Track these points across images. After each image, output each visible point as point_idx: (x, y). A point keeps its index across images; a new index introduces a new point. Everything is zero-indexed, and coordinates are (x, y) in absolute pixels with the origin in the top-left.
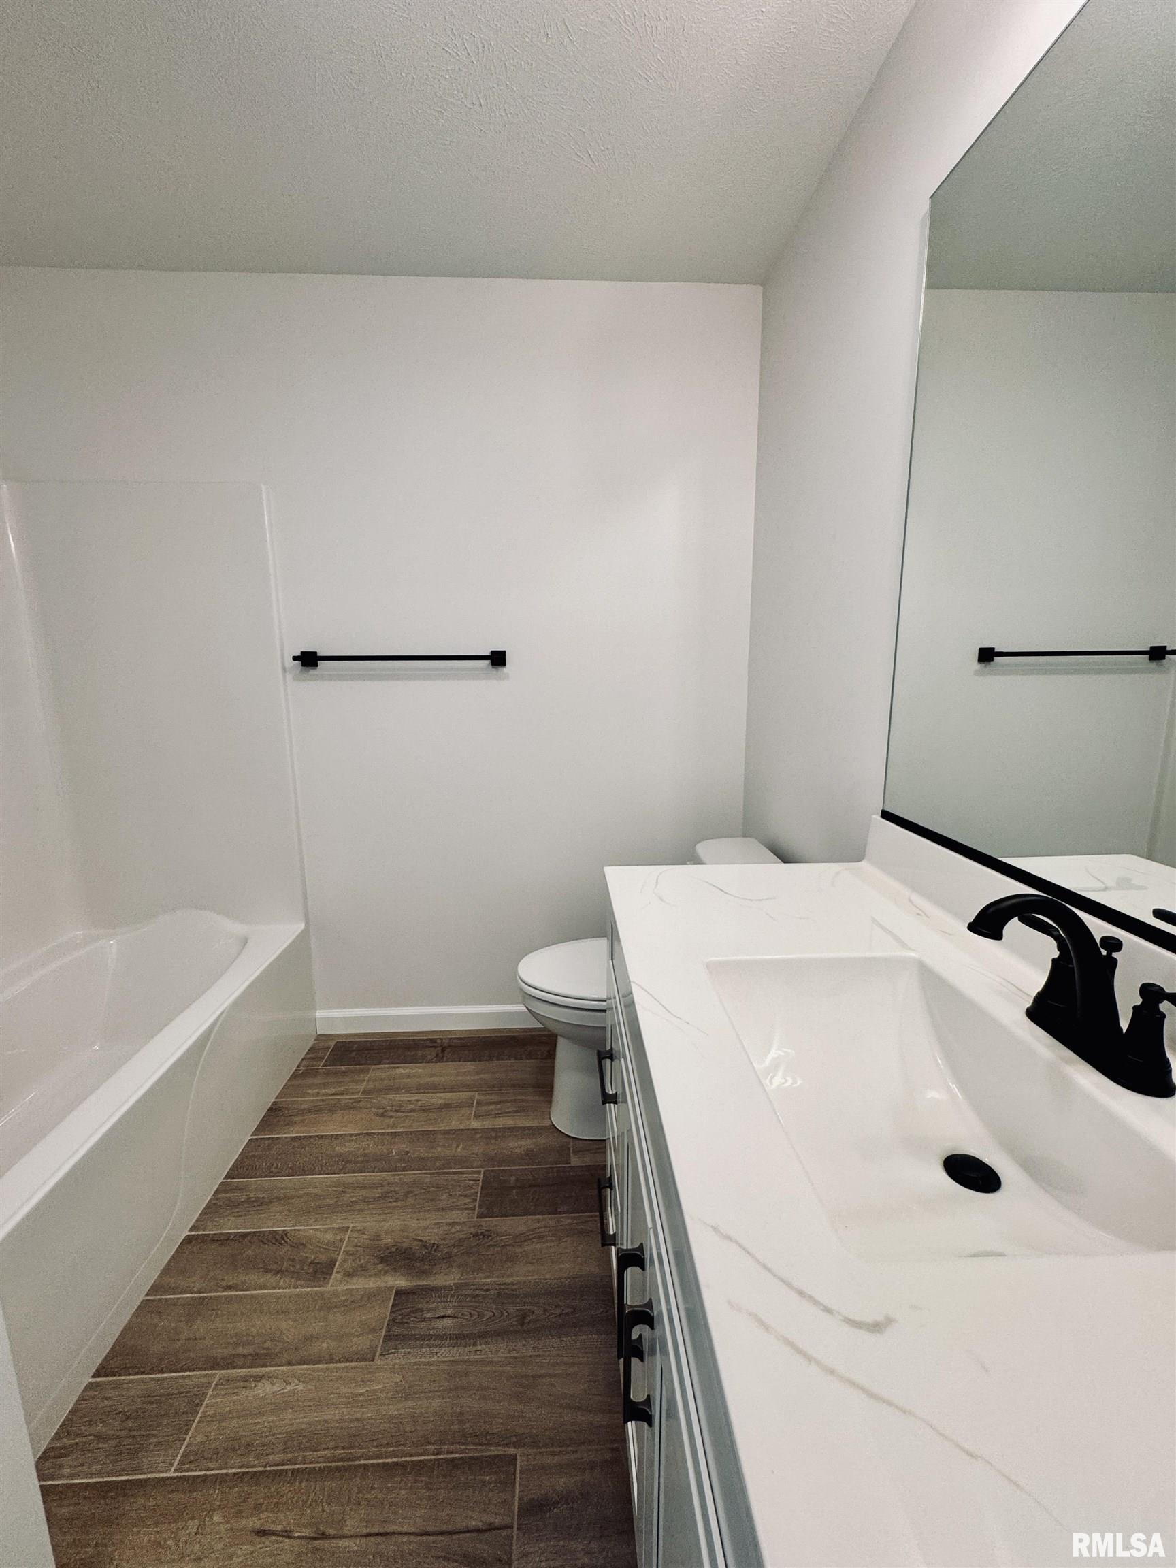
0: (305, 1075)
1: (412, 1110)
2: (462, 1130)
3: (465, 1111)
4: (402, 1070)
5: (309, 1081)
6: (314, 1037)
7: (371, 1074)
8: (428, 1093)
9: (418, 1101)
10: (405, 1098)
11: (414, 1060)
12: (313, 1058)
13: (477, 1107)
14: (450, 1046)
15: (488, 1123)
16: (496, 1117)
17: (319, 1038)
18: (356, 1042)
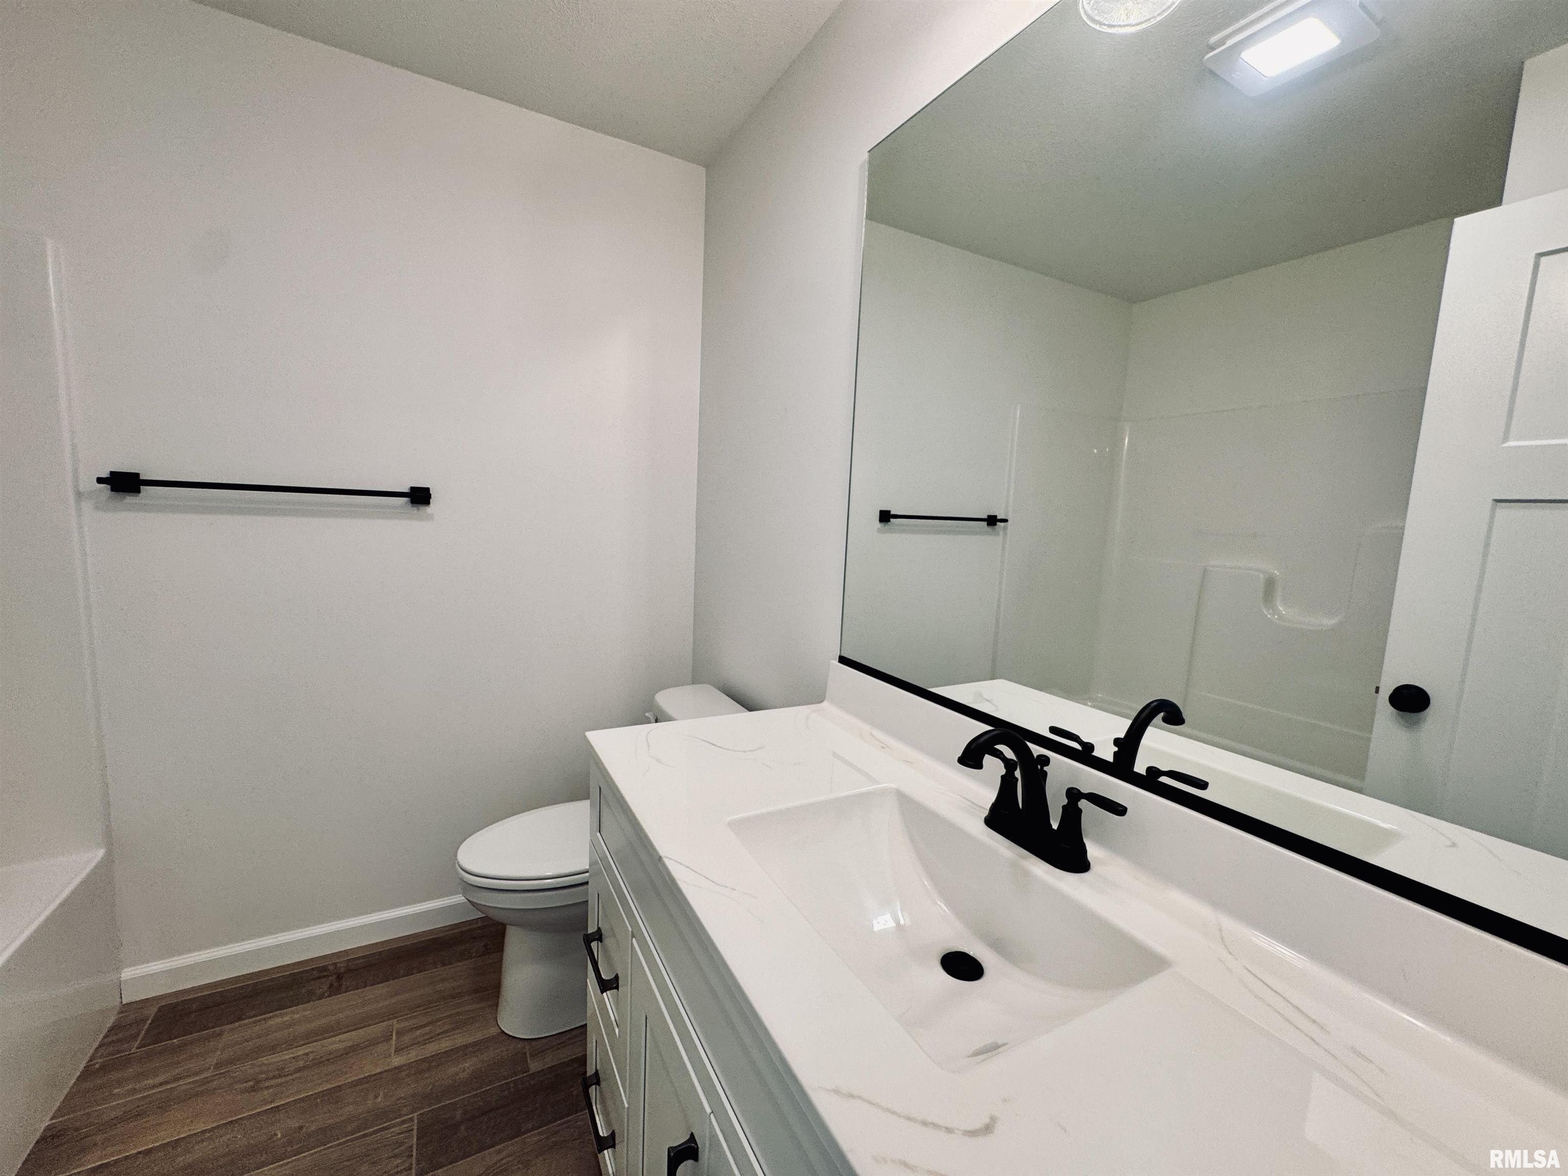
0: (105, 1069)
1: (299, 1070)
2: (380, 1073)
3: (381, 1048)
4: (277, 1020)
5: (114, 1076)
6: (118, 1008)
7: (226, 1038)
8: (325, 1038)
9: (307, 1054)
10: (287, 1056)
11: (297, 1001)
12: (119, 1041)
13: (398, 1038)
14: (348, 971)
15: (414, 1055)
16: (425, 1044)
17: (126, 1008)
18: (194, 1000)
